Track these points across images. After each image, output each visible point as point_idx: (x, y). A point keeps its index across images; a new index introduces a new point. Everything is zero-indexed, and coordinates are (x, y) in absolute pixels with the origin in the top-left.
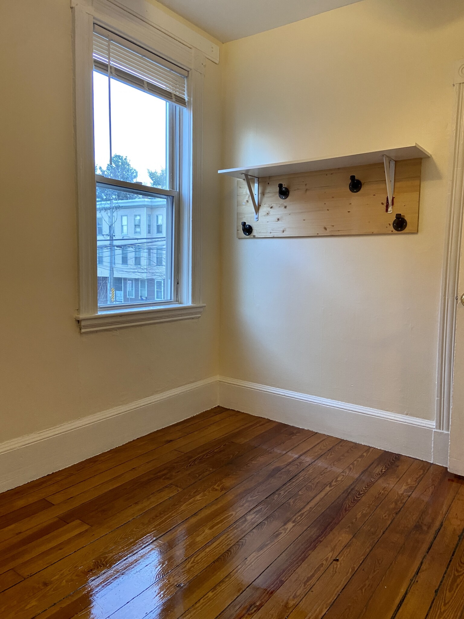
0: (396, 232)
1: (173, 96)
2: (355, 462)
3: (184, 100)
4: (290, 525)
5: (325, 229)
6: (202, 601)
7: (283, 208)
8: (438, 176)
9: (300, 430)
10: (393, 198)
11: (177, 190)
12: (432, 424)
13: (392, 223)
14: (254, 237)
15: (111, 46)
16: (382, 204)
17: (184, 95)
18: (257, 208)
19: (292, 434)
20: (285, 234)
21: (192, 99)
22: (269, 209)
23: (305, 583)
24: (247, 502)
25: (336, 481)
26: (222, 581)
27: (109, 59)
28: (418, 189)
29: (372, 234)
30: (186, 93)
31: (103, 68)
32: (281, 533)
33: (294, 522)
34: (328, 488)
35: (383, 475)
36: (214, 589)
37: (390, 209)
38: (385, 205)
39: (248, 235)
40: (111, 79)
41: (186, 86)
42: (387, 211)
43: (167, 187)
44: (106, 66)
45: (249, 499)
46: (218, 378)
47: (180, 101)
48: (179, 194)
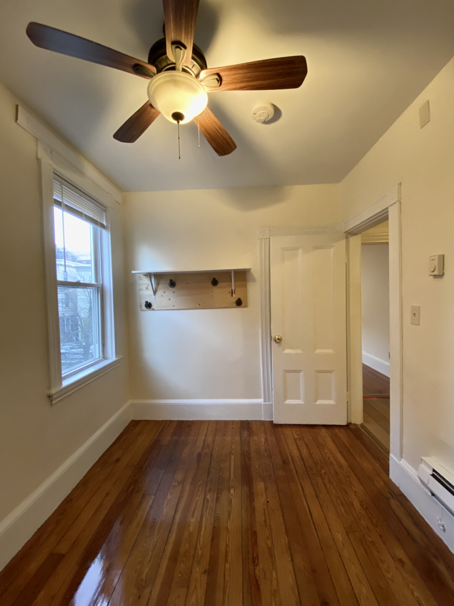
0: (237, 306)
1: (99, 223)
2: (233, 433)
3: (104, 225)
4: (232, 491)
5: (200, 305)
6: (226, 574)
7: (173, 292)
8: (254, 280)
9: (193, 422)
10: (235, 290)
11: (100, 283)
12: (261, 401)
13: (235, 302)
14: (153, 309)
15: (63, 189)
16: (230, 292)
17: (103, 222)
18: (155, 292)
19: (190, 426)
20: (175, 308)
21: (109, 225)
22: (163, 293)
23: (266, 526)
24: (199, 486)
25: (233, 450)
26: (227, 552)
27: (62, 199)
28: (245, 286)
29: (226, 307)
30: (104, 221)
31: (59, 204)
32: (231, 499)
33: (232, 488)
34: (233, 457)
35: (249, 435)
36: (226, 561)
37: (234, 295)
38: (231, 293)
39: (149, 308)
40: (64, 212)
41: (104, 216)
42: (232, 296)
43: (93, 282)
44: (61, 203)
45: (199, 483)
46: (130, 402)
47: (102, 226)
48: (102, 285)
